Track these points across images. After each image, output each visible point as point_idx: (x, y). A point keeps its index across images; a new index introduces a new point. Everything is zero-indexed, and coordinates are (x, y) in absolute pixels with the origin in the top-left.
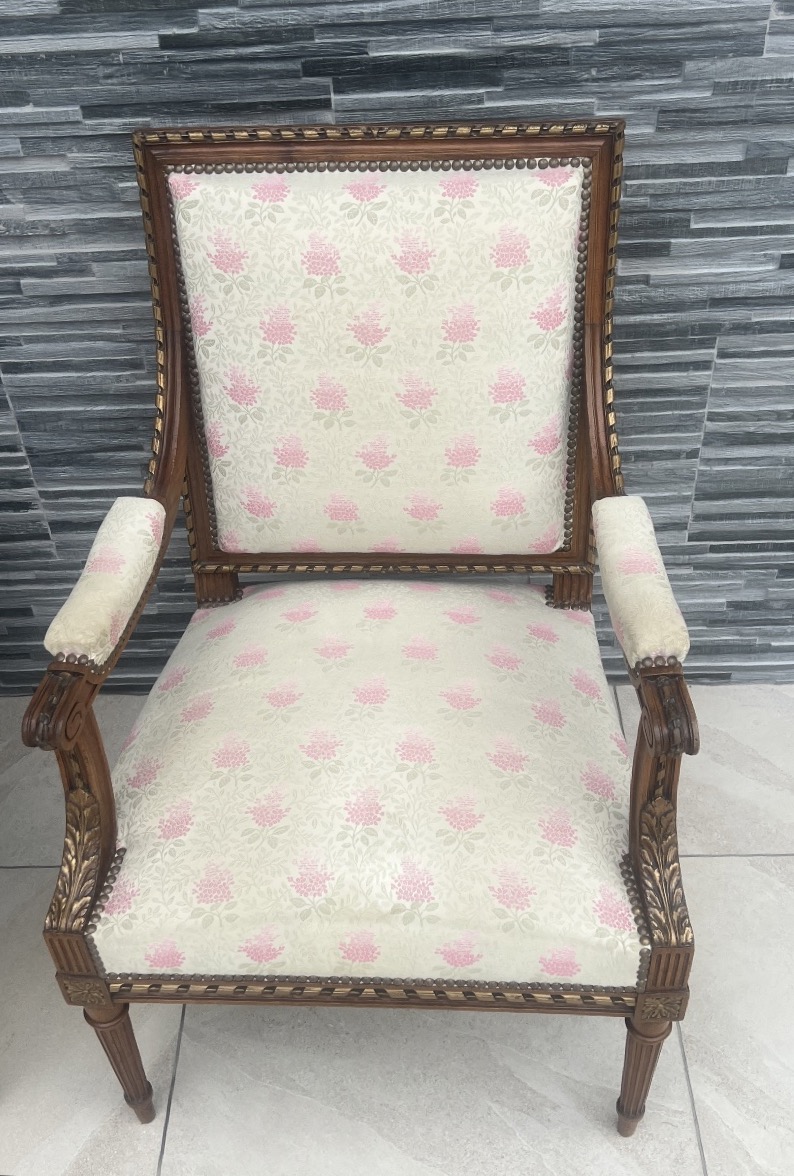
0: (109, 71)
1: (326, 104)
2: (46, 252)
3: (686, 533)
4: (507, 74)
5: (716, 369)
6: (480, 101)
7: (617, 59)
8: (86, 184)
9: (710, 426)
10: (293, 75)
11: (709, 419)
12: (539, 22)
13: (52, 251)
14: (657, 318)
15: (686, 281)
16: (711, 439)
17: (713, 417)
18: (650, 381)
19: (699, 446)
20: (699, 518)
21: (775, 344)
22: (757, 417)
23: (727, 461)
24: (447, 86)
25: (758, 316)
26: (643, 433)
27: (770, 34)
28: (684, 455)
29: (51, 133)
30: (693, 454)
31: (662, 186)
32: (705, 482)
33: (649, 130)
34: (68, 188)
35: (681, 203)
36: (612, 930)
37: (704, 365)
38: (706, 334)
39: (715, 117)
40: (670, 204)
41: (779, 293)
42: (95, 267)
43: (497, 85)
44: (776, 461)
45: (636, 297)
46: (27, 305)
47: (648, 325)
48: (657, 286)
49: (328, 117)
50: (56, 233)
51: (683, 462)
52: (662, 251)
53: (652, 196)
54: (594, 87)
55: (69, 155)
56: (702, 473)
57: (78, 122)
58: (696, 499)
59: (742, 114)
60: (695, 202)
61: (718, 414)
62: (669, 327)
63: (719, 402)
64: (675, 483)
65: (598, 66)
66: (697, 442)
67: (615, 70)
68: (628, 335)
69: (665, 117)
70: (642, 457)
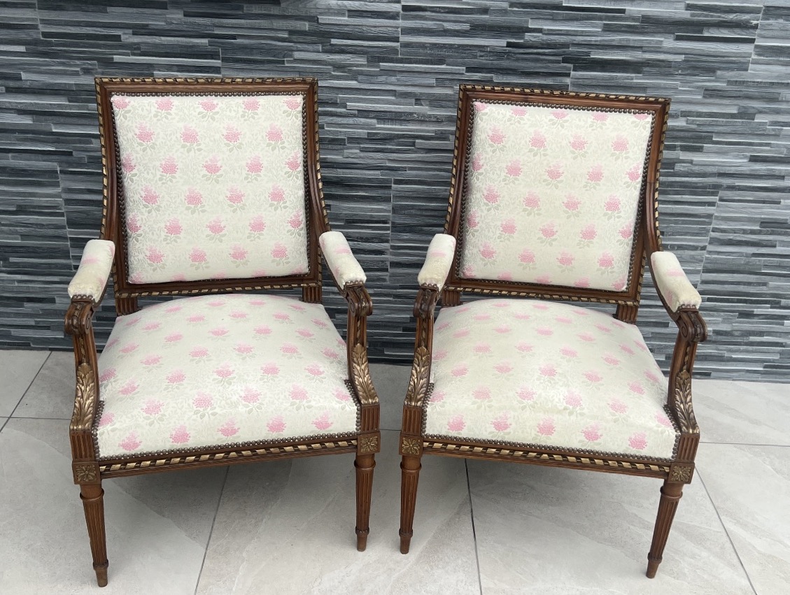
0: (482, 54)
1: (568, 75)
4: (645, 69)
5: (719, 207)
6: (632, 79)
7: (690, 67)
9: (713, 234)
10: (558, 62)
11: (713, 231)
12: (661, 50)
14: (694, 180)
15: (709, 163)
16: (713, 241)
17: (714, 230)
18: (688, 210)
19: (707, 244)
20: (703, 282)
21: (745, 196)
22: (734, 231)
23: (719, 253)
24: (619, 73)
25: (738, 182)
26: (682, 235)
27: (751, 63)
28: (699, 248)
29: (451, 77)
30: (704, 248)
31: (703, 121)
32: (708, 263)
33: (700, 97)
35: (710, 129)
36: (663, 426)
37: (712, 204)
38: (715, 189)
39: (727, 94)
40: (705, 129)
41: (748, 172)
43: (640, 73)
44: (741, 254)
45: (686, 169)
47: (691, 183)
48: (696, 165)
49: (568, 81)
51: (699, 252)
52: (699, 149)
53: (698, 125)
54: (679, 77)
56: (707, 259)
57: (462, 74)
58: (703, 272)
59: (738, 94)
60: (716, 129)
61: (717, 228)
62: (699, 185)
63: (718, 223)
64: (694, 262)
65: (683, 69)
66: (706, 242)
67: (689, 72)
68: (681, 187)
69: (707, 92)
70: (680, 247)
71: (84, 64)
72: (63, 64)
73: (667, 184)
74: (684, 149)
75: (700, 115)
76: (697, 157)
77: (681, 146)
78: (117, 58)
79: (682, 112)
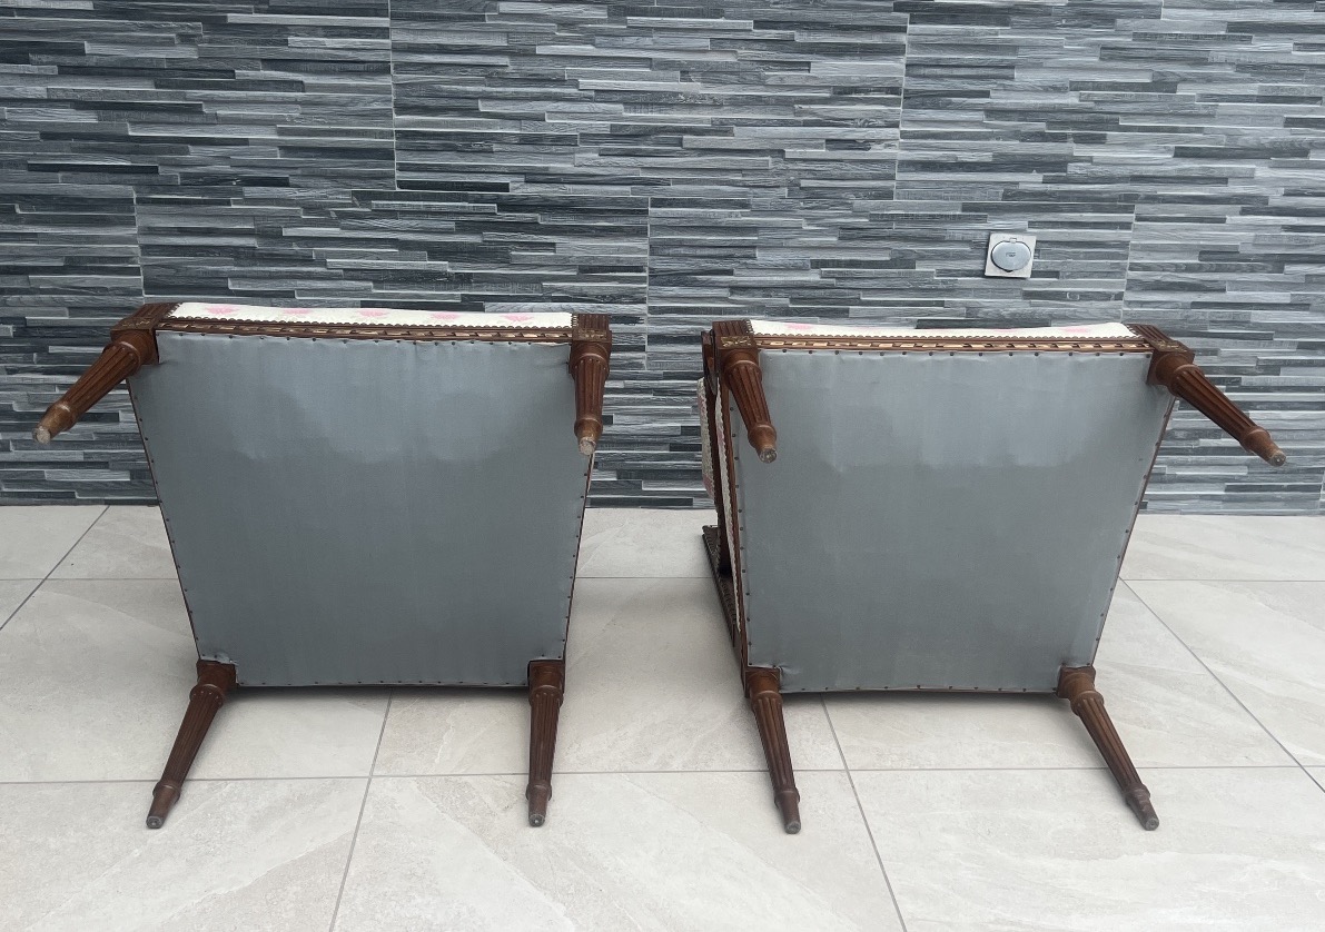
1: (903, 30)
2: (705, 117)
4: (1014, 19)
5: (1135, 229)
6: (997, 34)
7: (1078, 14)
8: (745, 71)
9: (1131, 274)
10: (887, 10)
11: (1131, 269)
13: (710, 117)
14: (1097, 187)
15: (1116, 162)
16: (1133, 285)
17: (1133, 267)
18: (1091, 236)
19: (1123, 290)
21: (1173, 212)
22: (1162, 268)
23: (1142, 303)
24: (977, 25)
25: (1163, 190)
26: (1085, 278)
27: (1165, 7)
28: (1113, 297)
29: (730, 36)
30: (1119, 297)
31: (1102, 95)
33: (1096, 59)
34: (732, 73)
35: (1114, 108)
37: (1126, 226)
38: (1129, 202)
39: (1134, 54)
40: (1106, 108)
41: (1174, 174)
42: (736, 129)
43: (1007, 25)
44: (1175, 305)
45: (1084, 172)
46: (682, 155)
47: (1093, 192)
48: (1098, 164)
49: (903, 38)
50: (716, 104)
51: (1112, 303)
52: (1100, 140)
53: (1095, 102)
54: (1064, 30)
55: (739, 51)
56: (1126, 313)
57: (750, 30)
59: (1151, 53)
60: (1123, 108)
61: (1136, 264)
62: (1104, 196)
63: (1137, 255)
65: (1068, 18)
66: (1124, 287)
67: (1077, 22)
68: (1079, 199)
69: (1107, 52)
70: (1085, 296)
71: (182, 27)
72: (150, 28)
73: (1057, 194)
74: (1080, 140)
75: (1098, 86)
76: (1097, 152)
77: (1074, 135)
78: (232, 18)
79: (1071, 83)
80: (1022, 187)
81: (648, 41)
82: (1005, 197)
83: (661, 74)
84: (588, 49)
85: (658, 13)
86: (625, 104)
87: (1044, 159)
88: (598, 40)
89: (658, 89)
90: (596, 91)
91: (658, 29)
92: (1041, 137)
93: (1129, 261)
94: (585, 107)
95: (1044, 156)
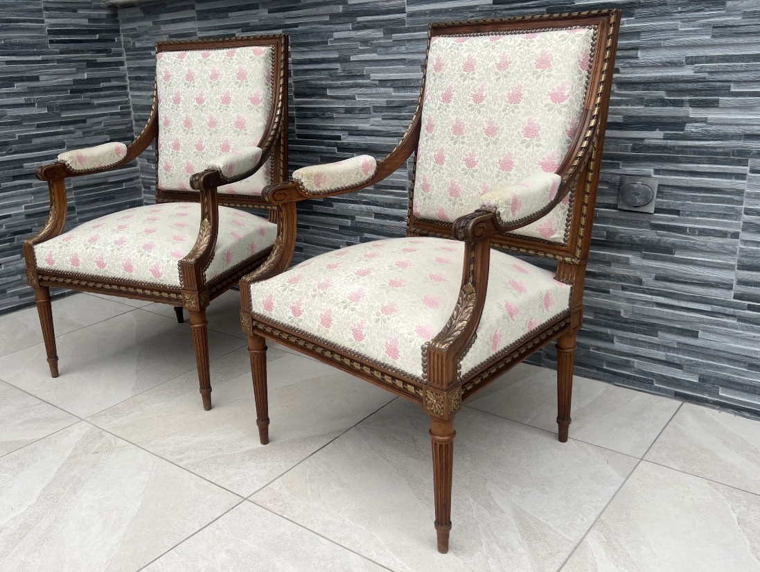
0: (473, 14)
3: (732, 293)
4: (636, 11)
5: (750, 180)
9: (746, 218)
11: (746, 213)
14: (712, 143)
15: (729, 122)
16: (747, 227)
17: (748, 212)
18: (708, 183)
19: (739, 231)
20: (741, 282)
23: (757, 243)
26: (703, 216)
28: (730, 235)
30: (735, 235)
31: (715, 67)
32: (744, 256)
33: (709, 37)
35: (725, 77)
37: (741, 176)
38: (742, 156)
39: (744, 30)
40: (719, 77)
43: (632, 17)
45: (699, 131)
47: (707, 148)
48: (712, 124)
51: (729, 240)
52: (713, 104)
53: (709, 72)
54: (678, 15)
56: (741, 250)
58: (738, 269)
60: (734, 77)
61: (751, 209)
62: (718, 150)
63: (751, 202)
64: (725, 254)
66: (740, 228)
68: (695, 153)
69: (715, 30)
70: (703, 232)
73: (677, 149)
74: (694, 104)
75: (710, 59)
76: (712, 115)
77: (690, 101)
79: (687, 58)
80: (646, 142)
81: (403, 49)
82: (634, 149)
83: (411, 68)
84: (374, 56)
85: (408, 30)
86: (394, 88)
87: (664, 120)
88: (379, 50)
89: (409, 78)
90: (380, 80)
91: (409, 40)
92: (663, 103)
93: (743, 207)
94: (374, 91)
95: (666, 117)
